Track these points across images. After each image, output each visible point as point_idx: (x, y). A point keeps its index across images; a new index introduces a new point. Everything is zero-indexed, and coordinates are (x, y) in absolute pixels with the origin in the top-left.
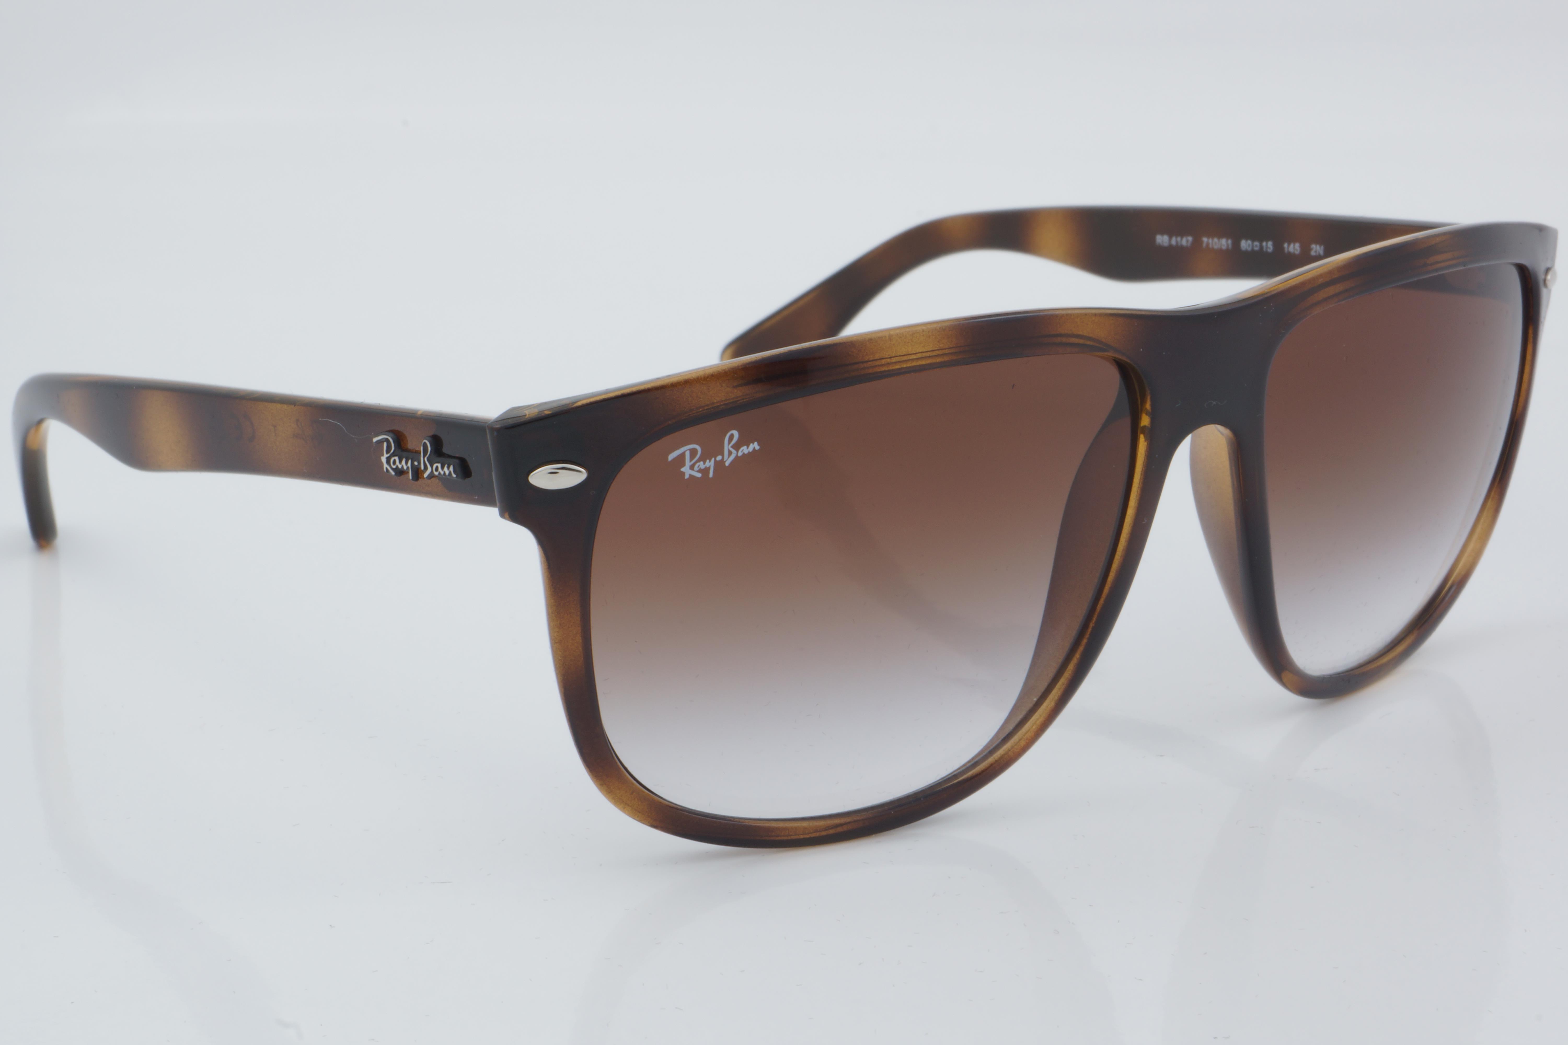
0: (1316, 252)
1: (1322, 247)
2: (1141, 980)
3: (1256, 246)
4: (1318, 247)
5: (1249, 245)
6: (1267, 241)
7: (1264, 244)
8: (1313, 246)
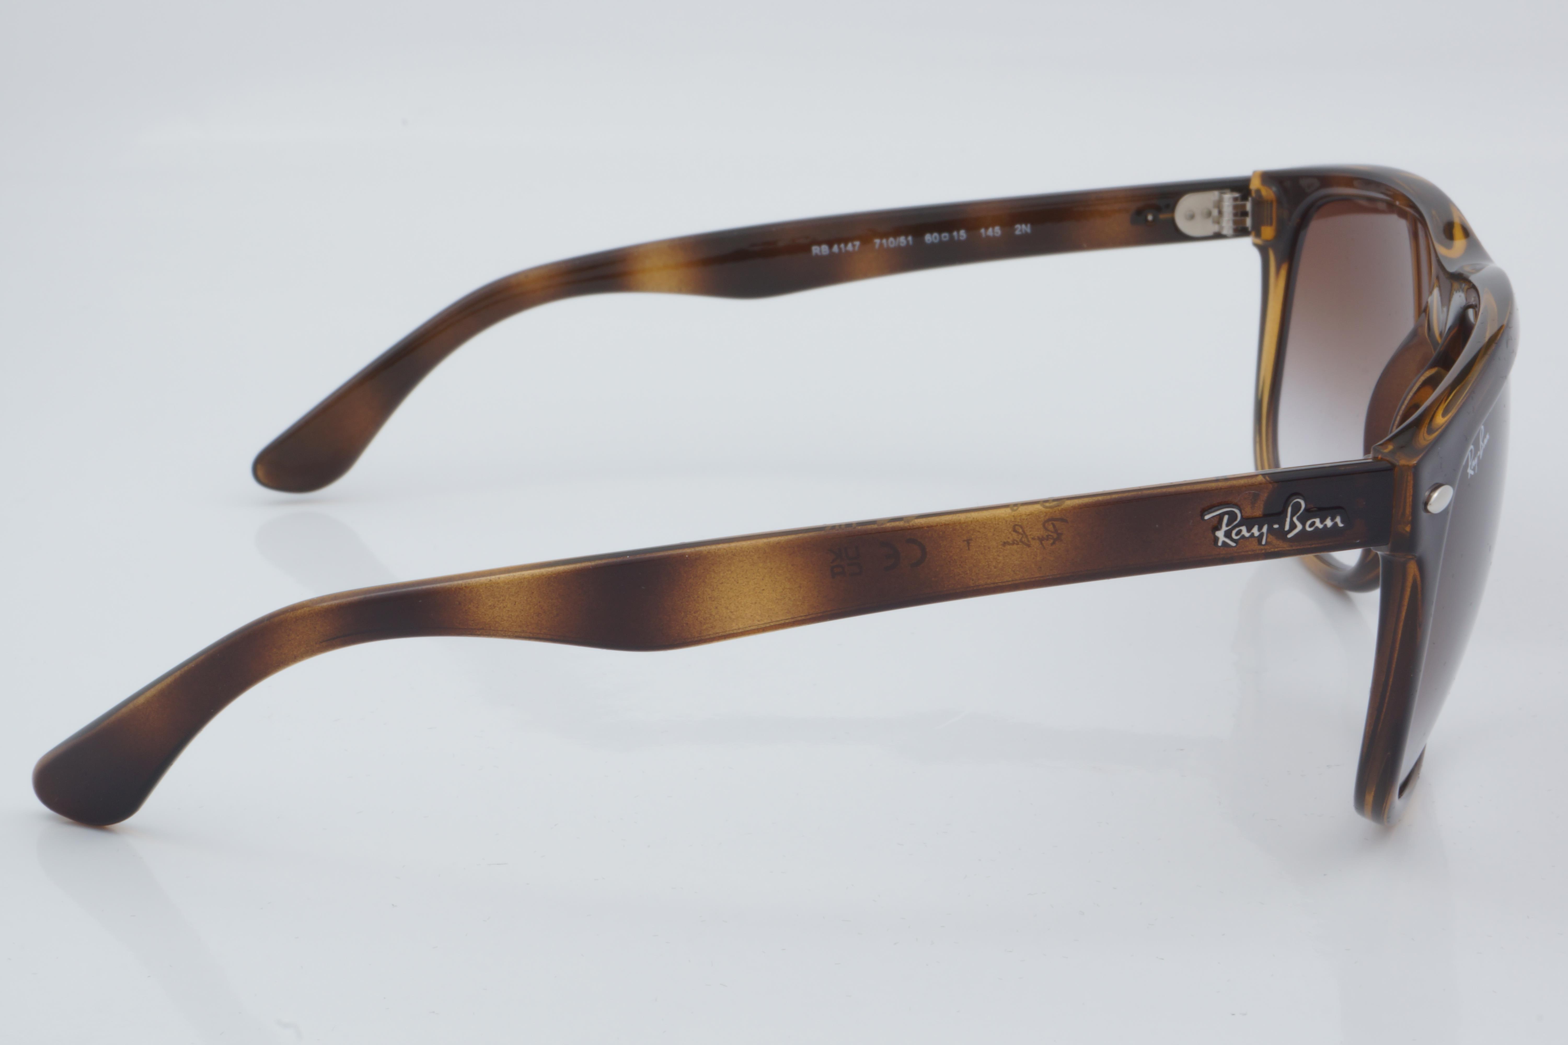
0: (1021, 230)
1: (1029, 226)
2: (1163, 959)
3: (945, 237)
4: (1024, 226)
5: (936, 238)
6: (958, 230)
7: (955, 234)
8: (1018, 226)
